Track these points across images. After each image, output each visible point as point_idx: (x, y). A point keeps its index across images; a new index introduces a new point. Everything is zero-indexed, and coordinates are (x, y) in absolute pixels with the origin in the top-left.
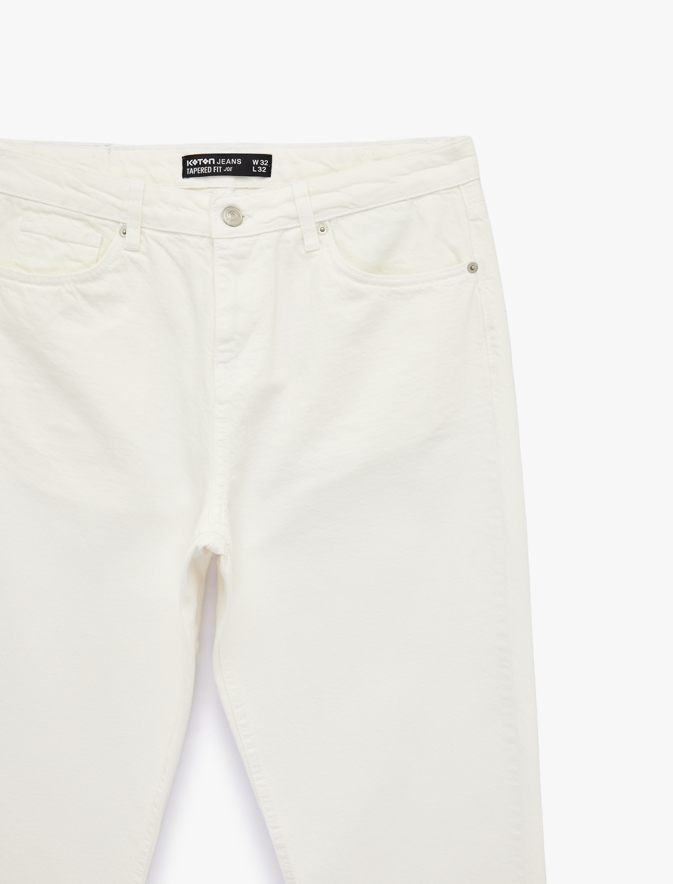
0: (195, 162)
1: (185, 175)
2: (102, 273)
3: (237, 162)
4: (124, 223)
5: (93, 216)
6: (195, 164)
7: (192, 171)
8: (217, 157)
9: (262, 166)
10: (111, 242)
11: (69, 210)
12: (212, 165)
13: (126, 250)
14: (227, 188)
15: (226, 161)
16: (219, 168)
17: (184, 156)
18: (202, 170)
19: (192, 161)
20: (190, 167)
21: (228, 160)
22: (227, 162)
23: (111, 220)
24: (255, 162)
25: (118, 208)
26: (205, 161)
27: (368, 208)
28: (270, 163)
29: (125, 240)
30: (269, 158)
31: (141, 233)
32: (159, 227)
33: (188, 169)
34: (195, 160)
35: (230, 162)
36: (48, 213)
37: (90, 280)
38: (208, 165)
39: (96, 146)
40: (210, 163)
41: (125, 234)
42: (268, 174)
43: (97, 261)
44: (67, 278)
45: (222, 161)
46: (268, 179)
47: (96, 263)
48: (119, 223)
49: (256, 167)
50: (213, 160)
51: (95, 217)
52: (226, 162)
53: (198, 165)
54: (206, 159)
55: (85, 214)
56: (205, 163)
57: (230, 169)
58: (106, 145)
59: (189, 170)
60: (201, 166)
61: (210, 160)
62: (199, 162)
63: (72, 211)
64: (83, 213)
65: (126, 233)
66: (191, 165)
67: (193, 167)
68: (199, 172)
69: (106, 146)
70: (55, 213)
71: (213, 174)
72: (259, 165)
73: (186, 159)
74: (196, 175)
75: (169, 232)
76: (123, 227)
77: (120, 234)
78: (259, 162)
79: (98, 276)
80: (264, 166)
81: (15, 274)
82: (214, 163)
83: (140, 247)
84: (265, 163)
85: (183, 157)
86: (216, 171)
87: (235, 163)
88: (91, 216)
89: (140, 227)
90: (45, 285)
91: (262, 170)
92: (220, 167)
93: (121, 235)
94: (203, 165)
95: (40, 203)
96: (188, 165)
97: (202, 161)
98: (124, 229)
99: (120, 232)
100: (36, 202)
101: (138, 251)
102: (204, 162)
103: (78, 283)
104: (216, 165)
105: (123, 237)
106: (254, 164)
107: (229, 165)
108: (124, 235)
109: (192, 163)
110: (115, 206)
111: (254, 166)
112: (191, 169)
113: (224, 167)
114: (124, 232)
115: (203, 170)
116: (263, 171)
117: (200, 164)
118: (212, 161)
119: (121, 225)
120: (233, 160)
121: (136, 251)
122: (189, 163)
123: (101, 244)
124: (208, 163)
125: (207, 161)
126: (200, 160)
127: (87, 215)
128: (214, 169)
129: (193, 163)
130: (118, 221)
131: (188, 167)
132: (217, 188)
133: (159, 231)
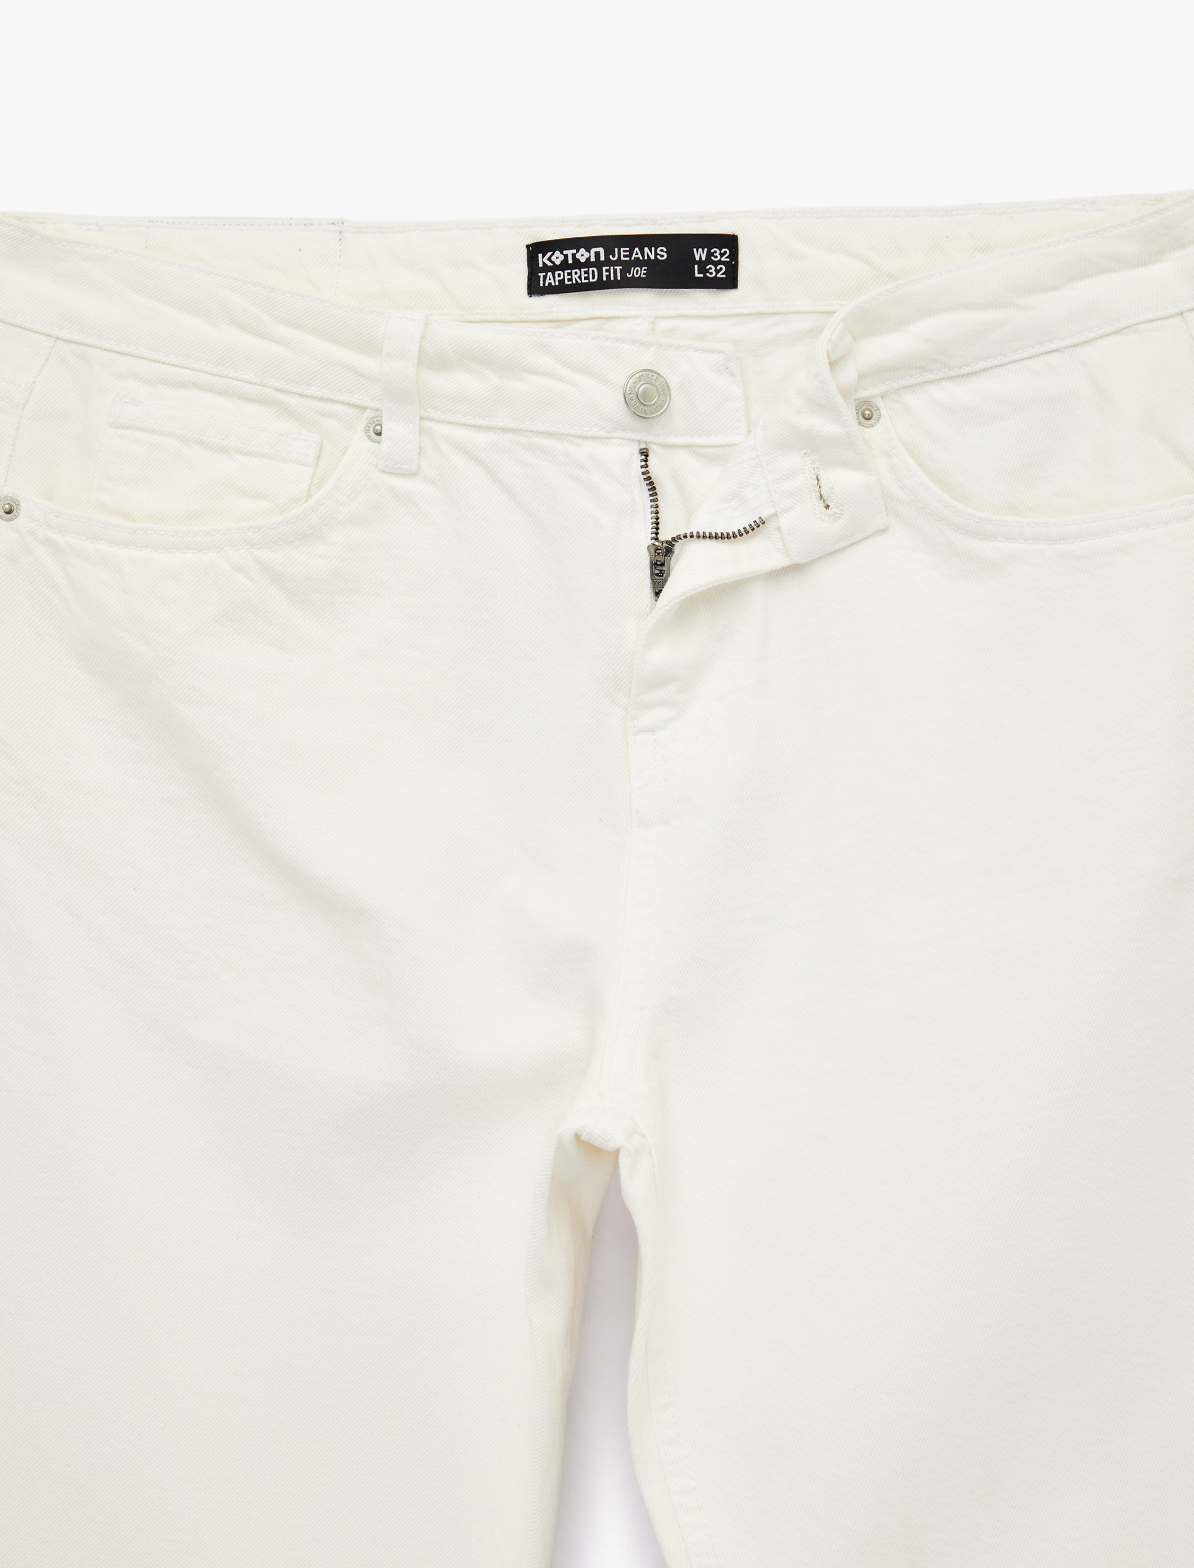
0: (558, 258)
1: (534, 288)
2: (321, 525)
3: (656, 254)
4: (377, 410)
5: (296, 393)
6: (558, 262)
7: (551, 279)
8: (610, 242)
9: (716, 264)
10: (344, 453)
11: (234, 379)
12: (598, 264)
13: (383, 471)
14: (637, 317)
15: (631, 252)
16: (615, 271)
17: (532, 243)
18: (575, 277)
19: (549, 254)
20: (546, 269)
21: (637, 249)
22: (634, 256)
23: (342, 403)
24: (700, 254)
25: (360, 375)
26: (583, 255)
27: (969, 369)
28: (734, 255)
29: (380, 449)
30: (730, 242)
31: (422, 430)
32: (470, 417)
33: (541, 275)
34: (557, 253)
35: (640, 256)
36: (181, 385)
37: (292, 541)
38: (588, 263)
39: (308, 224)
40: (593, 259)
41: (379, 434)
42: (730, 281)
43: (309, 496)
44: (231, 534)
45: (622, 254)
46: (732, 292)
47: (306, 501)
48: (364, 408)
49: (703, 266)
50: (601, 250)
51: (300, 395)
52: (630, 256)
53: (564, 265)
54: (582, 251)
55: (276, 389)
56: (583, 260)
57: (640, 272)
58: (333, 221)
59: (545, 277)
60: (571, 267)
61: (593, 250)
62: (566, 256)
63: (241, 380)
64: (270, 387)
65: (382, 432)
66: (549, 264)
67: (554, 268)
68: (569, 280)
69: (333, 223)
70: (196, 385)
71: (601, 285)
72: (709, 260)
73: (535, 250)
74: (562, 288)
75: (495, 428)
76: (375, 419)
77: (368, 434)
78: (709, 255)
79: (310, 532)
80: (720, 262)
81: (100, 527)
82: (602, 258)
83: (419, 465)
84: (722, 255)
85: (528, 246)
86: (608, 277)
87: (652, 257)
88: (291, 392)
89: (419, 418)
90: (174, 550)
91: (717, 271)
92: (618, 268)
93: (369, 437)
94: (577, 264)
95: (159, 362)
96: (541, 265)
97: (574, 255)
98: (377, 423)
99: (367, 431)
100: (150, 360)
101: (414, 474)
102: (578, 256)
103: (261, 546)
104: (608, 262)
105: (374, 442)
106: (697, 259)
107: (638, 263)
108: (378, 438)
109: (549, 259)
110: (352, 371)
111: (697, 263)
112: (550, 274)
113: (627, 266)
114: (377, 430)
115: (577, 276)
116: (719, 275)
117: (570, 261)
118: (597, 254)
119: (368, 413)
120: (646, 250)
121: (410, 475)
122: (542, 260)
123: (319, 457)
124: (588, 259)
125: (587, 255)
126: (569, 253)
127: (279, 390)
128: (605, 274)
129: (553, 258)
130: (361, 405)
131: (542, 270)
132: (614, 318)
133: (470, 425)
